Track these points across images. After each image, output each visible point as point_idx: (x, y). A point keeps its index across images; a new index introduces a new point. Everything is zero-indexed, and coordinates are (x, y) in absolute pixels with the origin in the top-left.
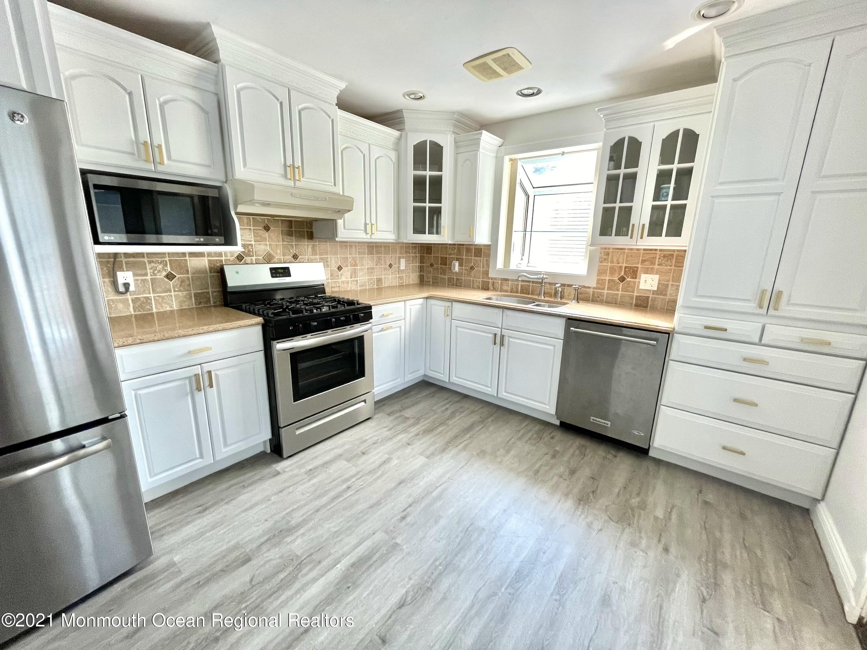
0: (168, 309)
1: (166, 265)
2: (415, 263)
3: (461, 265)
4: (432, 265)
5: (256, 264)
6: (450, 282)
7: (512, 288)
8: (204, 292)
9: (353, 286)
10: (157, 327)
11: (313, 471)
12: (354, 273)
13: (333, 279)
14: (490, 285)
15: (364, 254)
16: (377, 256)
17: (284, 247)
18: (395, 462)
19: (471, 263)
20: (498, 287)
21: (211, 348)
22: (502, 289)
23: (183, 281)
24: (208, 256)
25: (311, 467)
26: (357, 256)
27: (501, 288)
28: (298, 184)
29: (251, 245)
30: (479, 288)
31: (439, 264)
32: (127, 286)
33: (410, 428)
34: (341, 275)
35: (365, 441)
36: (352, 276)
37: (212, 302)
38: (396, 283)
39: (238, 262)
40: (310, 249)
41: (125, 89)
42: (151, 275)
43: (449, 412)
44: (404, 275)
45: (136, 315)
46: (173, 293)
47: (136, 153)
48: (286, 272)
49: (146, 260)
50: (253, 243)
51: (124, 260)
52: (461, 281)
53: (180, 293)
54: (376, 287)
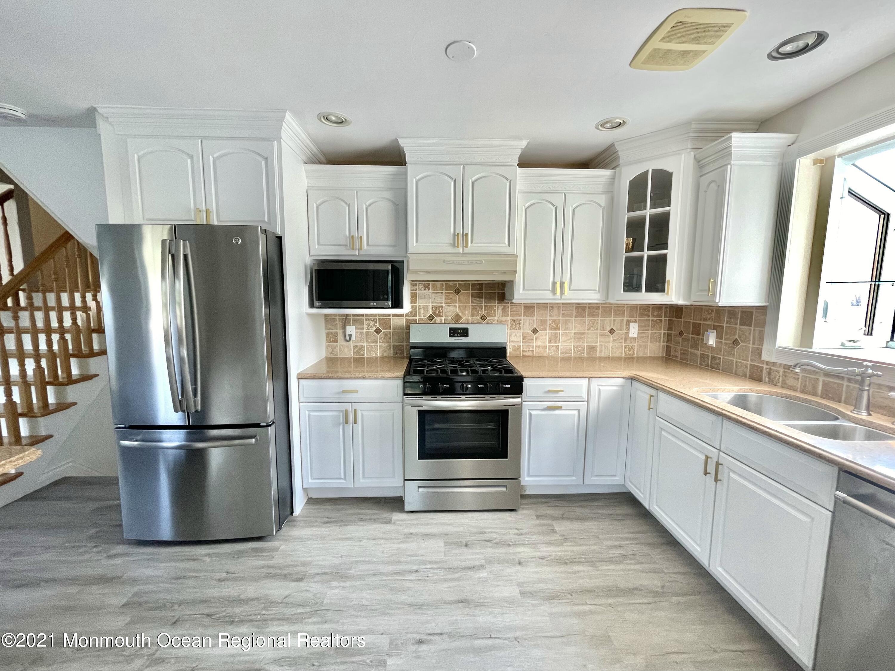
0: (374, 355)
1: (376, 322)
2: (657, 330)
3: (719, 337)
4: (681, 334)
5: (445, 324)
6: (704, 362)
7: (805, 386)
8: (400, 345)
9: (551, 353)
10: (366, 369)
11: (413, 536)
12: (554, 338)
13: (525, 342)
14: (764, 373)
15: (570, 315)
16: (590, 319)
17: (474, 308)
18: (483, 574)
19: (735, 335)
20: (778, 379)
21: (357, 391)
22: (785, 384)
23: (386, 335)
24: (406, 316)
25: (413, 530)
26: (561, 318)
27: (784, 382)
28: (466, 250)
29: (442, 307)
30: (745, 376)
31: (691, 332)
32: (350, 335)
33: (543, 545)
34: (536, 339)
35: (482, 533)
36: (551, 341)
37: (405, 354)
38: (620, 353)
39: (429, 322)
40: (500, 311)
41: (346, 203)
42: (366, 330)
43: (620, 551)
44: (636, 344)
45: (354, 358)
46: (378, 344)
47: (348, 245)
48: (464, 333)
49: (364, 318)
50: (444, 305)
51: (352, 318)
52: (718, 361)
53: (383, 344)
54: (586, 356)
